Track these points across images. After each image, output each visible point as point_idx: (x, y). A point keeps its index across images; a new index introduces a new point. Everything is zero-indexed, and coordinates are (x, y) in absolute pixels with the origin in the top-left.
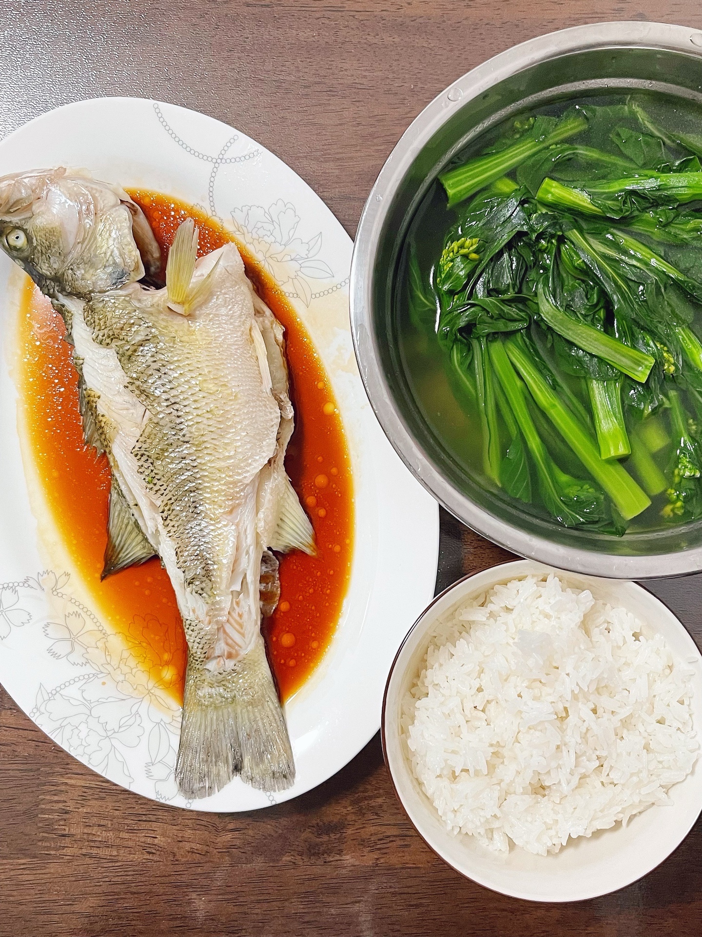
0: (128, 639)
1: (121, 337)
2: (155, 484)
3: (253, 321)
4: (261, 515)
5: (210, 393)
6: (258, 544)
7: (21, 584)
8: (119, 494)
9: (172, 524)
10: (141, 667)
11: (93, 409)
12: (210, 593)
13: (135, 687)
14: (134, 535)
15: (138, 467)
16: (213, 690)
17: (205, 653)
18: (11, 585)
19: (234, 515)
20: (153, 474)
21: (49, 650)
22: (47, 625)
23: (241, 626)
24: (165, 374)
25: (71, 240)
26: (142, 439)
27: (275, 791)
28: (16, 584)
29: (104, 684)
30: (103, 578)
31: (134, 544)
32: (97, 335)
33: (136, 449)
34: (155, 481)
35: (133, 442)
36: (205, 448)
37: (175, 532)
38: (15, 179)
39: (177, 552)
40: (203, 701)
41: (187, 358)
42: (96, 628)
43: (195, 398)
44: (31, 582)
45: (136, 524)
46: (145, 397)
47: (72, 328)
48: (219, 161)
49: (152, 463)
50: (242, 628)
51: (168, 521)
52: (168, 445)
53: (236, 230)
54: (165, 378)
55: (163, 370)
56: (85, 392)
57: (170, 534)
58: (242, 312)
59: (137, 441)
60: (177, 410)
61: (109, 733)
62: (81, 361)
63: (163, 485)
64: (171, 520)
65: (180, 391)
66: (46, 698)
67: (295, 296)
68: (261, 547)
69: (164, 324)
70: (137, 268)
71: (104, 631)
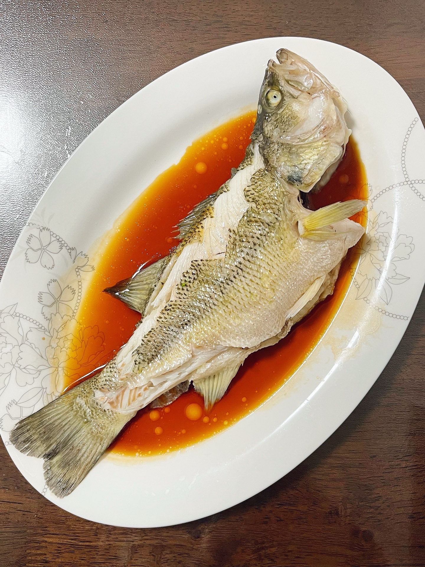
0: (81, 332)
1: (259, 207)
2: (183, 289)
3: (325, 276)
4: (209, 366)
5: (262, 286)
6: (190, 374)
7: (68, 248)
8: (162, 267)
9: (166, 316)
10: (69, 351)
11: (202, 218)
12: (140, 368)
13: (54, 357)
14: (143, 292)
15: (186, 271)
16: (85, 406)
17: (103, 388)
18: (63, 242)
19: (198, 350)
20: (188, 284)
21: (41, 293)
22: (54, 281)
23: (134, 399)
24: (255, 250)
25: (298, 132)
26: (205, 262)
27: (50, 489)
28: (65, 245)
29: (44, 339)
30: (106, 291)
31: (139, 296)
32: (249, 190)
33: (196, 263)
34: (185, 288)
35: (199, 258)
36: (227, 306)
37: (162, 321)
38: (312, 71)
39: (151, 331)
40: (74, 405)
41: (274, 256)
42: (73, 309)
43: (253, 279)
44: (73, 253)
45: (151, 290)
46: (232, 247)
47: (242, 169)
48: (409, 183)
49: (194, 279)
50: (133, 401)
51: (166, 312)
52: (212, 282)
53: (372, 221)
54: (252, 251)
55: (257, 247)
56: (209, 205)
57: (159, 320)
58: (326, 266)
59: (202, 260)
60: (238, 274)
61: (17, 365)
62: (226, 190)
63: (186, 295)
64: (168, 314)
65: (250, 267)
66: (11, 313)
67: (358, 286)
68: (189, 378)
69: (285, 226)
70: (308, 185)
71: (75, 314)
